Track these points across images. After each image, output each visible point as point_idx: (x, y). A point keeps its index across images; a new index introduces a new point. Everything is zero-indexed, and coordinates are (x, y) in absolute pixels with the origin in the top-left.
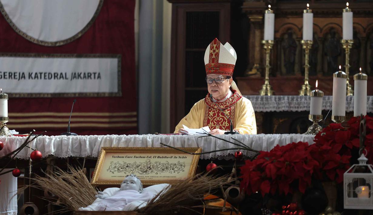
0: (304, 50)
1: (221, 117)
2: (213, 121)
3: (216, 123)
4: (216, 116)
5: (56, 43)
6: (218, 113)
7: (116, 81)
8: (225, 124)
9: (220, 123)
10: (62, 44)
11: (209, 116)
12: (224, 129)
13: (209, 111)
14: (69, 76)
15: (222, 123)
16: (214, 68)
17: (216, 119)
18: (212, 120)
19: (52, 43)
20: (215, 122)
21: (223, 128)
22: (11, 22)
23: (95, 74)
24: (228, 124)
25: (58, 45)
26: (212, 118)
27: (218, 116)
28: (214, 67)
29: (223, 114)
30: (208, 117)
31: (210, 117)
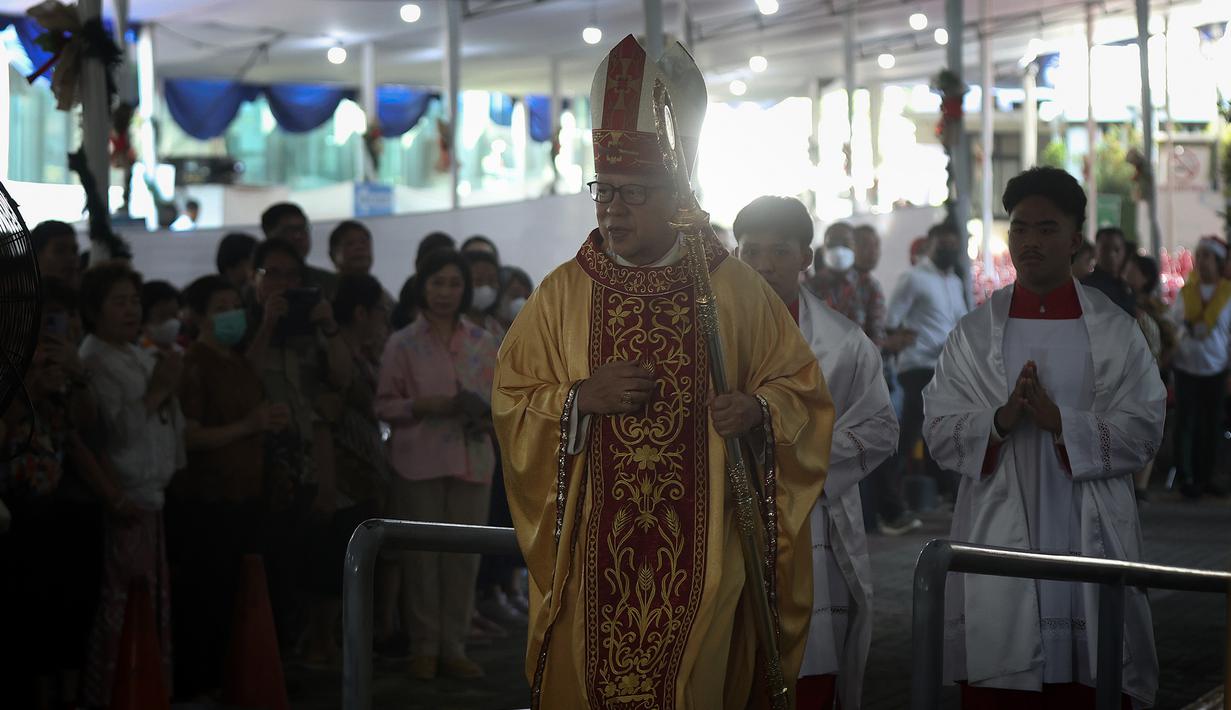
1: (660, 332)
2: (624, 346)
3: (640, 353)
4: (637, 328)
6: (647, 314)
8: (677, 358)
9: (655, 353)
11: (606, 323)
12: (673, 375)
13: (608, 306)
15: (664, 355)
16: (621, 151)
17: (639, 336)
18: (620, 340)
20: (635, 350)
21: (670, 372)
24: (685, 356)
26: (620, 333)
27: (647, 326)
28: (619, 147)
29: (664, 319)
30: (604, 329)
31: (610, 327)
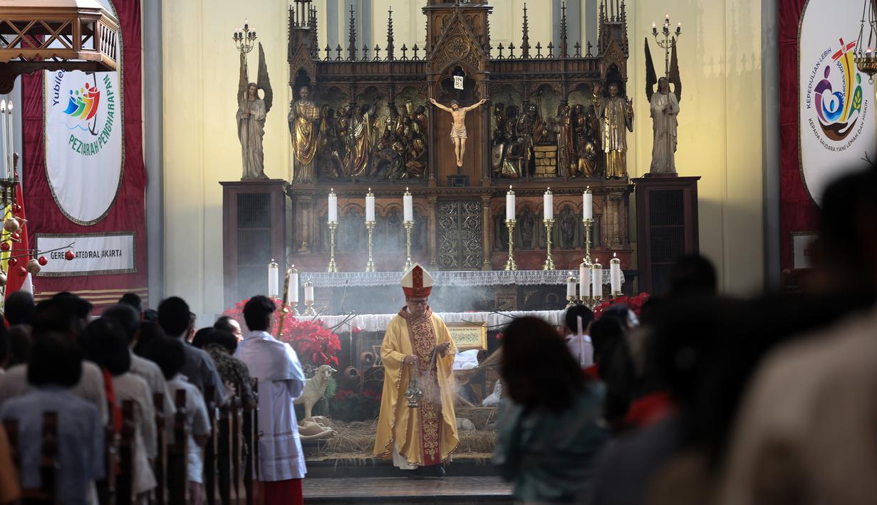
0: (368, 230)
5: (90, 222)
7: (132, 258)
10: (94, 223)
14: (100, 254)
19: (87, 222)
22: (59, 204)
23: (117, 251)
25: (91, 224)
